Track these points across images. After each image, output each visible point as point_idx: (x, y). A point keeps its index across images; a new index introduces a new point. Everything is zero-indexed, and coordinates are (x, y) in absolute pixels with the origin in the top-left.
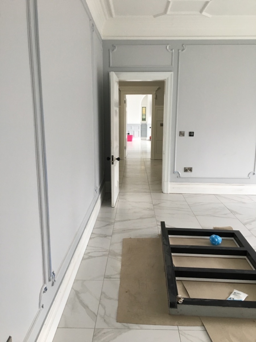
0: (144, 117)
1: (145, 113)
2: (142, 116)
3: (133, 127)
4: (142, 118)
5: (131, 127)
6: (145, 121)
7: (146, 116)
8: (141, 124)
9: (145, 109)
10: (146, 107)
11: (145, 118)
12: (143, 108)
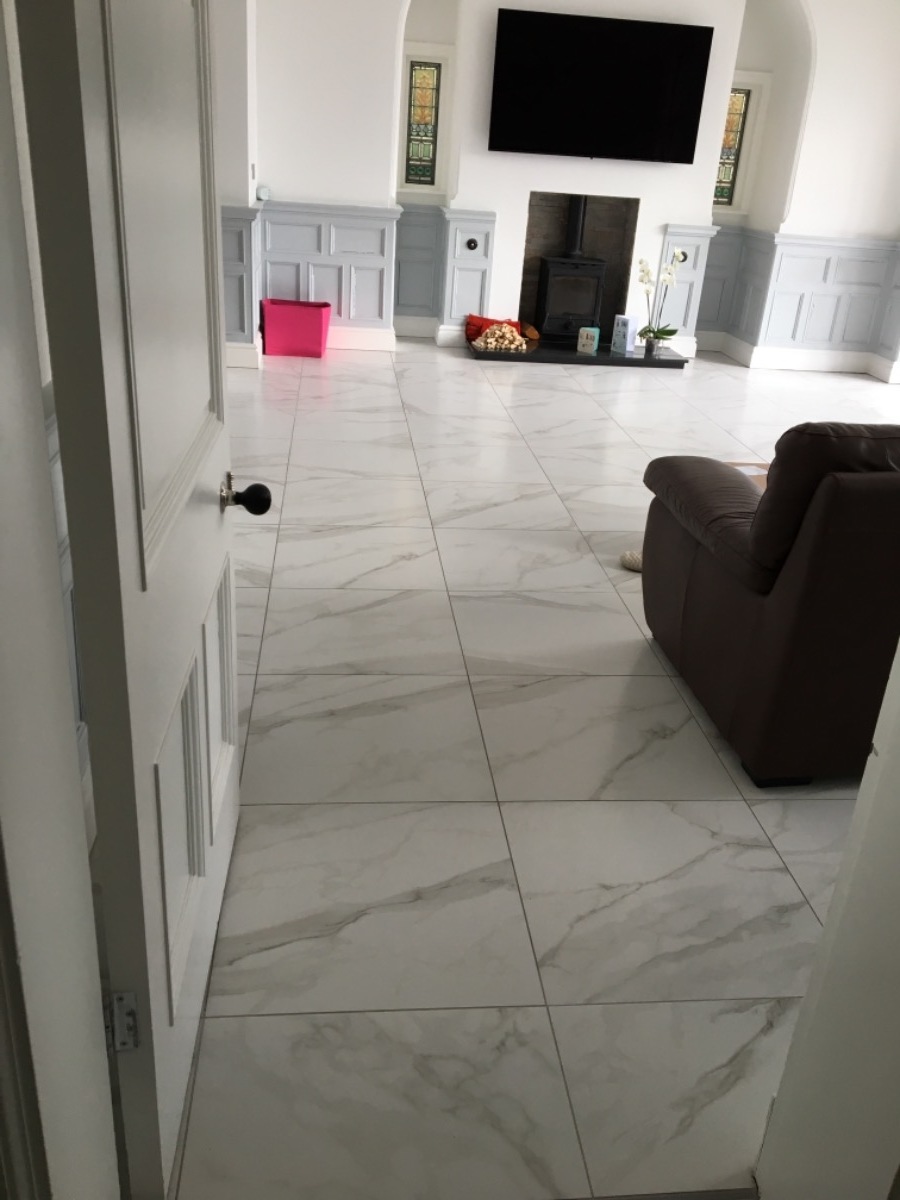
0: (422, 151)
1: (430, 119)
2: (409, 141)
3: (333, 237)
4: (408, 159)
5: (319, 228)
6: (432, 182)
7: (434, 143)
8: (399, 208)
9: (432, 82)
10: (438, 67)
11: (433, 160)
12: (419, 73)
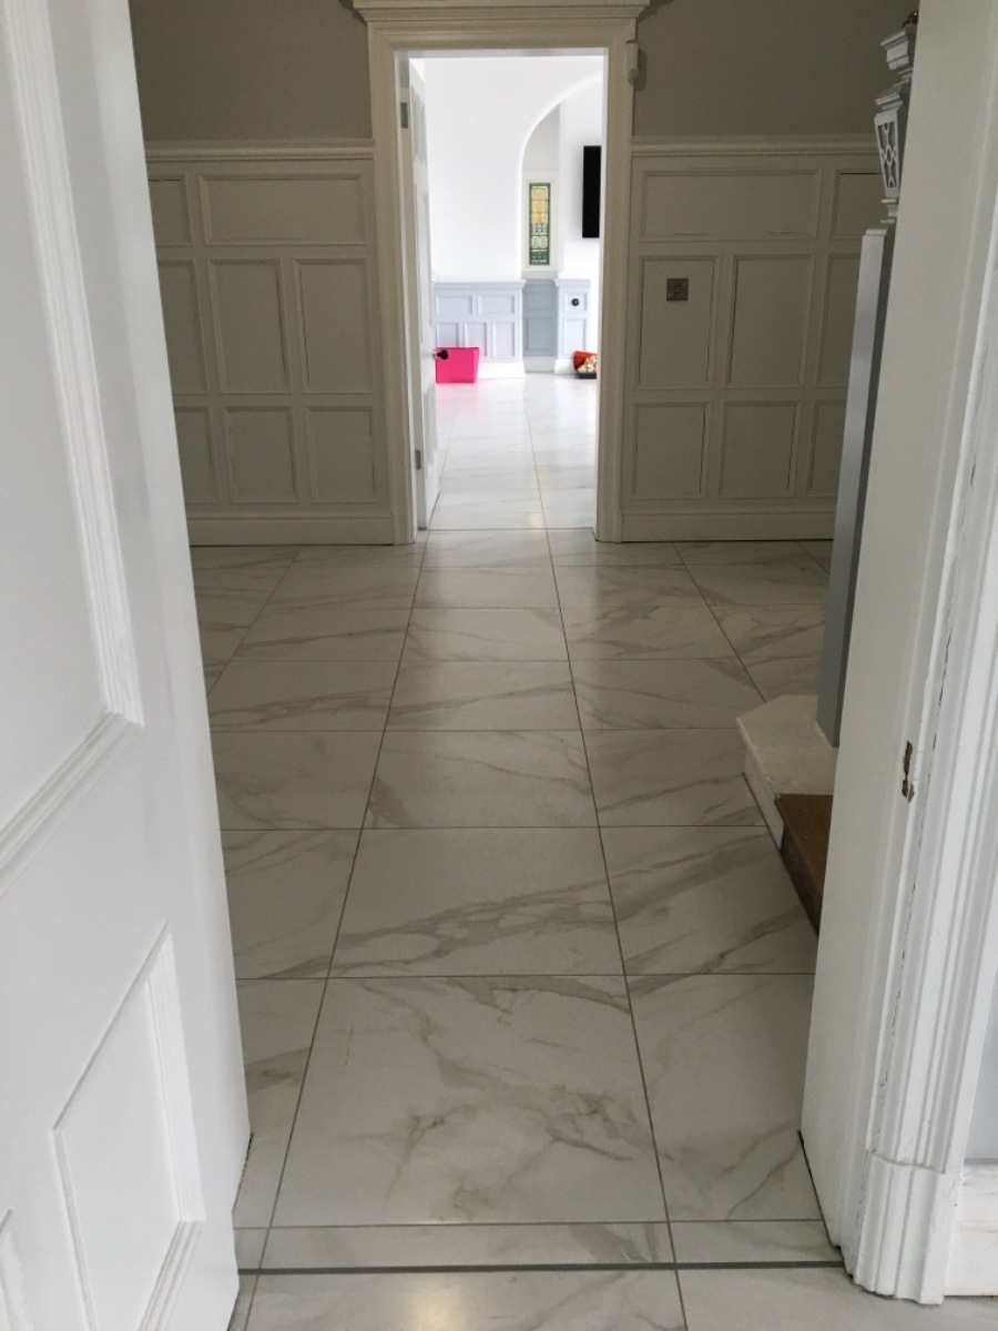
0: (540, 242)
1: (545, 221)
2: (531, 236)
3: (480, 303)
4: (531, 249)
6: (548, 263)
7: (548, 236)
8: (524, 281)
9: (545, 196)
10: (548, 185)
11: (548, 248)
